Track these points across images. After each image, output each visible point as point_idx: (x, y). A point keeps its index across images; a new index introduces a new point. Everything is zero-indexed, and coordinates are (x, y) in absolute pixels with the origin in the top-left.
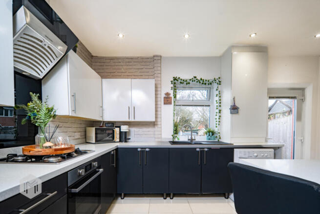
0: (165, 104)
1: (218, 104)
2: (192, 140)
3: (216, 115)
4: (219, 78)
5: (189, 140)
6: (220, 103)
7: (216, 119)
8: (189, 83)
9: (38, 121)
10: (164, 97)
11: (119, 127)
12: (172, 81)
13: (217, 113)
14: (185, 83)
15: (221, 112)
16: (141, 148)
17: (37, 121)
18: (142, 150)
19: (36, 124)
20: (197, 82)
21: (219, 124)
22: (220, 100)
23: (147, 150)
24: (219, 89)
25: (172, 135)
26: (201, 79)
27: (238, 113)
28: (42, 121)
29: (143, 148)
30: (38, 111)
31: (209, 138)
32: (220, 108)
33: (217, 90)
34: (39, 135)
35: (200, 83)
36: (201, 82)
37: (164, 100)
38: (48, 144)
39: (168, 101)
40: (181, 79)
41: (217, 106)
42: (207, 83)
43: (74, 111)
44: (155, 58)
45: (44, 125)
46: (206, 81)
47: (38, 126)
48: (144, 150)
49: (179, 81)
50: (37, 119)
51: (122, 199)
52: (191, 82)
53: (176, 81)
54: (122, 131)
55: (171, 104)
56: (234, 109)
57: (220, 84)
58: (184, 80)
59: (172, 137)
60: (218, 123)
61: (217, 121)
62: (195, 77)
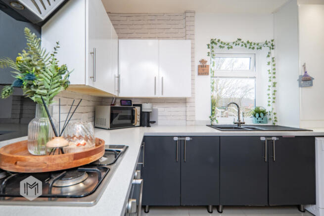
0: (199, 74)
1: (270, 75)
2: (239, 124)
3: (269, 90)
4: (272, 41)
5: (235, 123)
6: (274, 73)
7: (269, 95)
8: (232, 47)
9: (38, 91)
10: (199, 66)
11: (140, 106)
12: (208, 45)
13: (269, 86)
14: (226, 47)
15: (277, 85)
16: (178, 137)
17: (34, 93)
18: (180, 139)
19: (33, 98)
20: (242, 45)
21: (274, 102)
22: (274, 69)
23: (188, 139)
24: (273, 55)
25: (210, 117)
26: (248, 42)
27: (311, 85)
28: (45, 92)
29: (181, 137)
30: (37, 71)
31: (259, 120)
32: (274, 80)
33: (268, 56)
34: (37, 121)
35: (246, 46)
36: (248, 46)
37: (199, 70)
38: (58, 142)
39: (203, 70)
40: (222, 43)
41: (270, 77)
42: (256, 47)
43: (93, 78)
44: (188, 14)
45: (48, 99)
46: (254, 44)
47: (36, 103)
48: (182, 139)
49: (219, 44)
50: (36, 87)
51: (146, 212)
52: (234, 46)
53: (213, 45)
54: (143, 110)
55: (208, 74)
56: (306, 80)
57: (273, 49)
58: (225, 44)
59: (209, 119)
60: (271, 100)
61: (269, 98)
62: (240, 40)
